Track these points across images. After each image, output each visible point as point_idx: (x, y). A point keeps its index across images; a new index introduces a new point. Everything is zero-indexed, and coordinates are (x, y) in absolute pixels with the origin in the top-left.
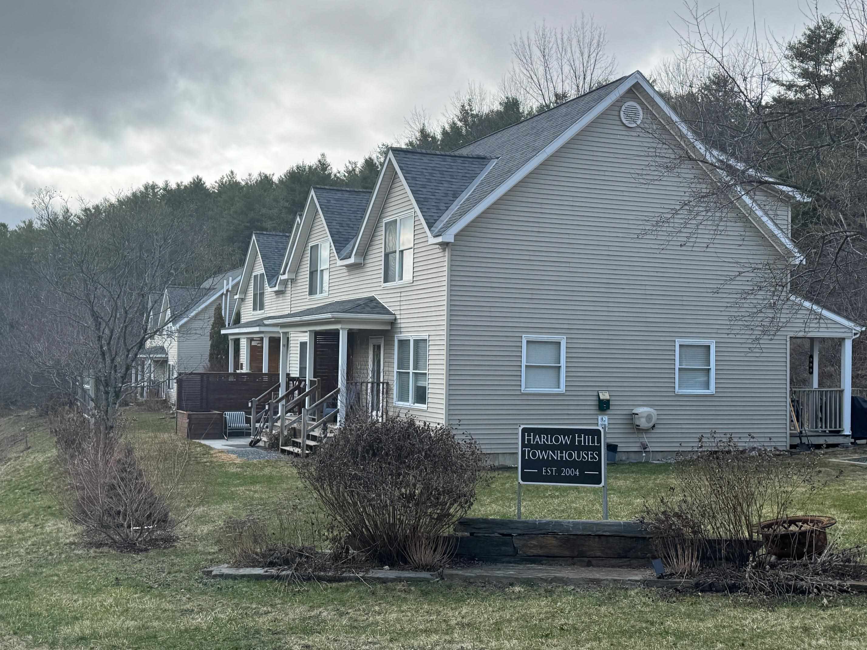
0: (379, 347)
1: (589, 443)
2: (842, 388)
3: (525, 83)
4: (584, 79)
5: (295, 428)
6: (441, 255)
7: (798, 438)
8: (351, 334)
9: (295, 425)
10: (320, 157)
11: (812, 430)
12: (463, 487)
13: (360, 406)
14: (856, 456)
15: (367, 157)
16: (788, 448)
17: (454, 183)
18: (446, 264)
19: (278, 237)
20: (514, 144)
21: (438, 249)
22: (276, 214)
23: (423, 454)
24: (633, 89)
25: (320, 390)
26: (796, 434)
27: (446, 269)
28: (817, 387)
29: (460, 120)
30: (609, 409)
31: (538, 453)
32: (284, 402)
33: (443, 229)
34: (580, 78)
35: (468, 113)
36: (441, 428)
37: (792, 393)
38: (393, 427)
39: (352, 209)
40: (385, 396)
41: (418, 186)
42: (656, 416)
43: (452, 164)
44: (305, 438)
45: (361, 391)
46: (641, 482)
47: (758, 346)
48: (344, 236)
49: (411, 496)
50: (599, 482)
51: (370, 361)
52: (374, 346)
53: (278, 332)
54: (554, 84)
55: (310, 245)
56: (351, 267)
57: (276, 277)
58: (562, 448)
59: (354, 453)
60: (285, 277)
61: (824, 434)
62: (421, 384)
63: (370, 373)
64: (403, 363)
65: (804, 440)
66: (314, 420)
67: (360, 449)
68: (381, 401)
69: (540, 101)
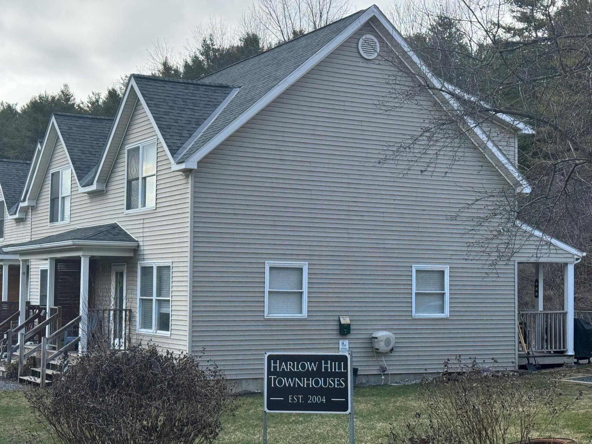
0: (122, 274)
1: (335, 369)
2: (565, 310)
3: (264, 19)
4: (321, 16)
5: (34, 357)
6: (184, 182)
7: (526, 359)
8: (93, 262)
9: (35, 354)
10: (63, 88)
11: (539, 351)
12: (208, 418)
13: (102, 334)
14: (580, 376)
15: (110, 88)
16: (517, 368)
17: (196, 111)
18: (189, 190)
19: (18, 165)
20: (255, 73)
21: (181, 177)
22: (18, 143)
23: (166, 383)
24: (370, 23)
25: (60, 318)
26: (525, 355)
27: (189, 195)
28: (542, 310)
29: (202, 54)
30: (350, 333)
31: (284, 380)
32: (23, 331)
33: (186, 156)
34: (317, 16)
35: (209, 48)
36: (185, 357)
37: (521, 315)
38: (134, 357)
39: (95, 137)
40: (128, 323)
41: (160, 112)
42: (394, 340)
43: (195, 92)
44: (45, 368)
45: (104, 319)
46: (382, 405)
47: (494, 271)
48: (85, 163)
49: (153, 428)
50: (346, 409)
51: (112, 288)
52: (117, 273)
53: (18, 260)
54: (293, 21)
55: (52, 171)
56: (92, 195)
57: (16, 205)
58: (308, 374)
59: (93, 385)
60: (26, 204)
61: (549, 355)
62: (164, 310)
63: (112, 300)
64: (146, 290)
65: (532, 361)
66: (54, 349)
67: (99, 380)
68: (124, 329)
69: (279, 37)
